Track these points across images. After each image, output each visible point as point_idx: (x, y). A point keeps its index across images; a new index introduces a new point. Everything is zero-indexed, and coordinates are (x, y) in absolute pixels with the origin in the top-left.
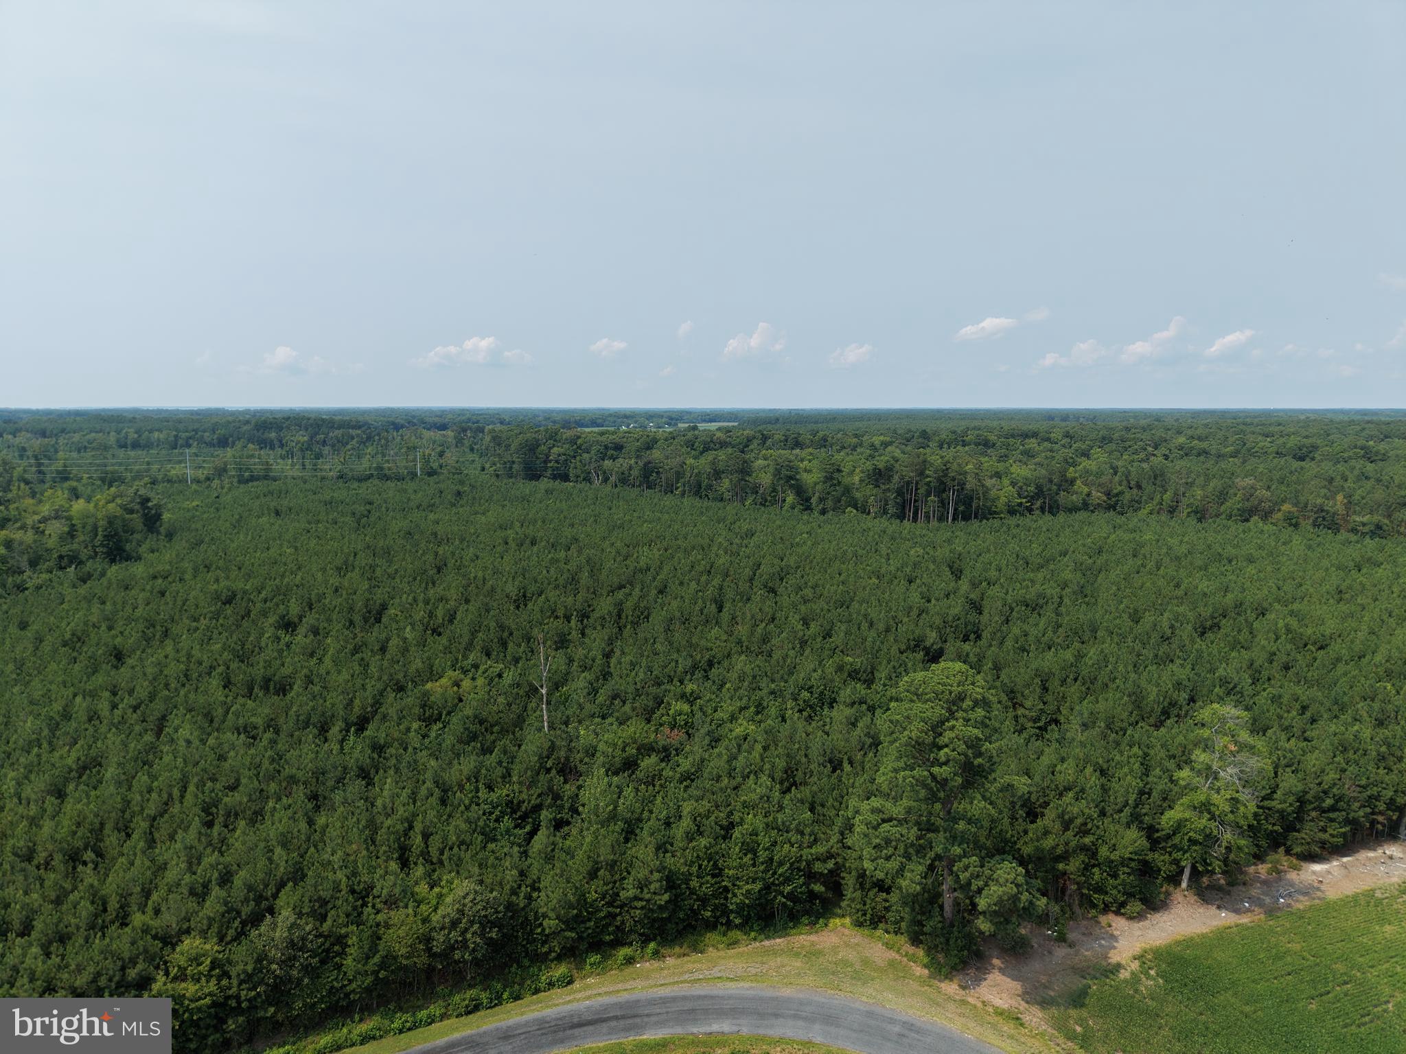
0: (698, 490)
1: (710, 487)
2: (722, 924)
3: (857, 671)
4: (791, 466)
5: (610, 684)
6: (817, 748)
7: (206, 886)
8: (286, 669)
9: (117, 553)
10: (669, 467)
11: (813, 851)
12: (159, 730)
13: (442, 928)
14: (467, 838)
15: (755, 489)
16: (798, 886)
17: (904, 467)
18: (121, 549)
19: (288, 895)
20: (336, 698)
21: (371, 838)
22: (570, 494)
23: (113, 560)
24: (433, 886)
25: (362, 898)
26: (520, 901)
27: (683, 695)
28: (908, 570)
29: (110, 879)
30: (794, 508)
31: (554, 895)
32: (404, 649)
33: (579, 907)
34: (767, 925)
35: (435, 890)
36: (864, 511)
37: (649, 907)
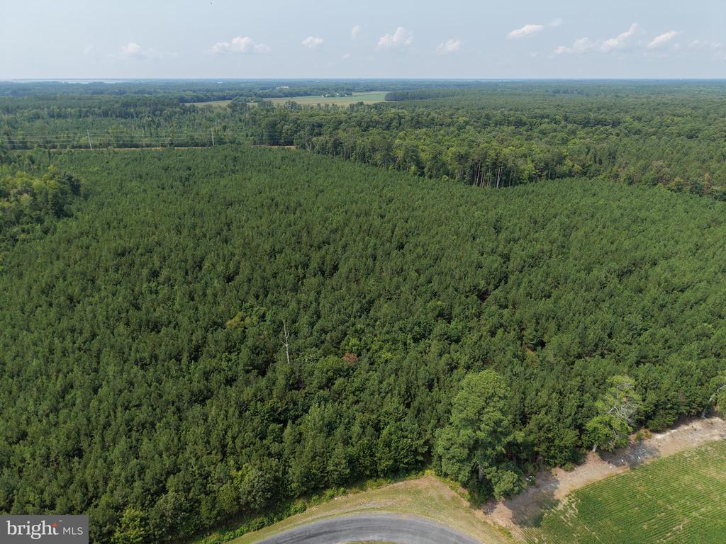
0: (364, 158)
1: (370, 156)
2: (375, 477)
3: (443, 309)
4: (414, 150)
5: (320, 321)
6: (422, 374)
7: (132, 477)
8: (157, 314)
9: (60, 212)
10: (348, 144)
11: (418, 442)
12: (98, 357)
13: (245, 494)
14: (254, 440)
15: (394, 160)
16: (410, 459)
17: (475, 155)
18: (62, 210)
19: (171, 482)
20: (184, 336)
21: (208, 442)
22: (294, 160)
23: (59, 217)
24: (239, 469)
25: (206, 478)
26: (280, 474)
27: (356, 331)
28: (473, 230)
29: (88, 472)
30: (415, 174)
31: (295, 471)
32: (215, 295)
33: (308, 476)
34: (396, 474)
35: (240, 473)
36: (453, 176)
37: (340, 474)
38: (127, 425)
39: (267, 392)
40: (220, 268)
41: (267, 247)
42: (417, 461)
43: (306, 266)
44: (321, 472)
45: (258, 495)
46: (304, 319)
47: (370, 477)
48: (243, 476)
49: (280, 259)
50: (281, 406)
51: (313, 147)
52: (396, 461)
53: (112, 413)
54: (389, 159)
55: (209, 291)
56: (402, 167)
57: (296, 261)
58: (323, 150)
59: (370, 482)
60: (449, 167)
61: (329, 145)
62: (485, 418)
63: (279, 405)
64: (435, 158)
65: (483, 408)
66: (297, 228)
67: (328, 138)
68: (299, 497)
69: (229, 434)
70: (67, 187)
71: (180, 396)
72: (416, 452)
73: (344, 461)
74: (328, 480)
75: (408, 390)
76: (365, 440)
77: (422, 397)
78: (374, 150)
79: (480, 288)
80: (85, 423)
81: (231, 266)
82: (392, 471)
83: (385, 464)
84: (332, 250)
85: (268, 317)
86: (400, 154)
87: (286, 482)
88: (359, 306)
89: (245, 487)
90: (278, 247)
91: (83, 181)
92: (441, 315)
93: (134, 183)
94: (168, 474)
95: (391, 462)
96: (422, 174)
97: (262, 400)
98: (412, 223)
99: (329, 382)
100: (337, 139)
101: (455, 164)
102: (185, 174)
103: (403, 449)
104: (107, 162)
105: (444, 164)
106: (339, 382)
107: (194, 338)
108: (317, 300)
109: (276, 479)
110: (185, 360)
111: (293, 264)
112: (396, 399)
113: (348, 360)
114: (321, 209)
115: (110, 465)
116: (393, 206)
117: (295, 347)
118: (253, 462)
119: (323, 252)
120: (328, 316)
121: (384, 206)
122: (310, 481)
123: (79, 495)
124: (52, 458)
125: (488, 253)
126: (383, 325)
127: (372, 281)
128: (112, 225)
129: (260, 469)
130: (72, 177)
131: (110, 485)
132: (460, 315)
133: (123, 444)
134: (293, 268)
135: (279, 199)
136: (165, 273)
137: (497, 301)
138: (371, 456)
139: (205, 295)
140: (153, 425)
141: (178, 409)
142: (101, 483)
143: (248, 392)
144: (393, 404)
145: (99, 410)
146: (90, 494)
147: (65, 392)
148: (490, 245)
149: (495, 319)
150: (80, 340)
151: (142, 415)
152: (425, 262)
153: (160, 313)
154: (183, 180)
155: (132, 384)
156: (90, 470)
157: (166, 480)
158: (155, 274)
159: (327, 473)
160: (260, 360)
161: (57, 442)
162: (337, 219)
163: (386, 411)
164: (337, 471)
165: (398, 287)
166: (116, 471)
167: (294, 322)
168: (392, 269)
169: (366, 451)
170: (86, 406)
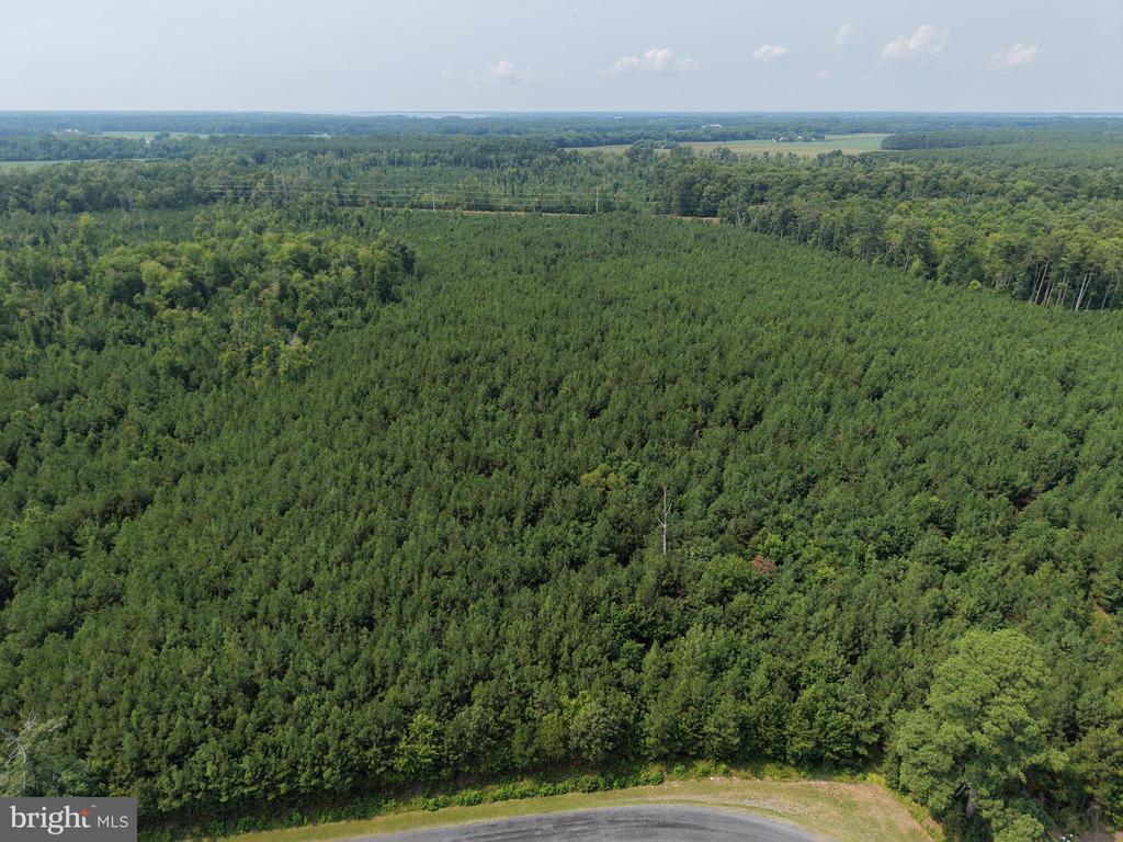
0: (830, 242)
1: (842, 240)
2: (780, 761)
3: (940, 511)
4: (923, 233)
5: (721, 497)
6: (885, 611)
7: (431, 671)
8: (490, 450)
9: (387, 296)
10: (806, 217)
11: (862, 723)
12: (409, 497)
13: (576, 735)
14: (599, 658)
15: (884, 248)
16: (845, 747)
17: (1040, 248)
18: (389, 292)
19: (479, 691)
20: (521, 486)
21: (534, 646)
22: (714, 240)
23: (384, 301)
24: (572, 696)
25: (526, 697)
26: (631, 719)
27: (779, 523)
28: (1016, 381)
29: (377, 651)
30: (918, 274)
31: (655, 721)
32: (570, 434)
33: (672, 733)
34: (815, 766)
35: (574, 702)
36: (989, 282)
37: (724, 742)
38: (433, 597)
39: (627, 590)
40: (583, 396)
41: (654, 371)
42: (856, 754)
43: (709, 407)
44: (696, 731)
45: (595, 742)
46: (696, 491)
47: (773, 759)
48: (577, 707)
49: (672, 392)
50: (646, 616)
51: (748, 221)
52: (819, 745)
53: (416, 578)
54: (875, 245)
55: (563, 427)
56: (896, 261)
57: (695, 398)
58: (764, 226)
59: (770, 768)
60: (986, 267)
61: (775, 219)
62: (994, 711)
63: (643, 613)
64: (960, 249)
65: (993, 695)
66: (705, 346)
67: (773, 208)
68: (655, 761)
69: (566, 640)
70: (398, 261)
71: (505, 571)
72: (856, 740)
73: (732, 724)
74: (704, 746)
75: (855, 635)
76: (772, 699)
77: (879, 651)
78: (850, 230)
79: (1017, 484)
80: (382, 584)
81: (599, 393)
82: (810, 760)
83: (798, 745)
84: (755, 386)
85: (642, 478)
86: (896, 239)
87: (638, 732)
88: (790, 483)
89: (578, 725)
90: (670, 373)
91: (419, 254)
92: (934, 520)
93: (483, 262)
94: (477, 678)
95: (810, 745)
96: (933, 275)
97: (619, 601)
98: (902, 357)
99: (725, 596)
100: (790, 210)
101: (998, 262)
102: (551, 253)
103: (834, 728)
104: (452, 230)
105: (976, 261)
106: (741, 598)
107: (534, 491)
108: (720, 464)
109: (624, 725)
110: (518, 521)
111: (690, 402)
112: (833, 646)
113: (759, 567)
114: (747, 319)
115: (405, 648)
116: (872, 325)
117: (677, 530)
118: (594, 691)
119: (739, 389)
120: (735, 491)
121: (856, 323)
122: (675, 741)
123: (362, 679)
124: (338, 623)
125: (1040, 424)
126: (827, 521)
127: (817, 446)
128: (448, 318)
129: (604, 704)
130: (405, 248)
131: (401, 675)
132: (971, 526)
133: (424, 623)
134: (689, 409)
135: (682, 300)
136: (507, 394)
137: (1046, 511)
138: (778, 726)
139: (557, 431)
140: (465, 605)
141: (501, 589)
142: (390, 670)
143: (600, 586)
144: (826, 652)
145: (401, 569)
146: (376, 682)
147: (363, 537)
148: (1047, 411)
149: (1039, 544)
150: (390, 471)
151: (453, 588)
152: (916, 426)
153: (495, 448)
154: (549, 261)
155: (445, 541)
156: (380, 650)
157: (472, 686)
158: (494, 393)
159: (704, 735)
160: (622, 540)
161: (346, 603)
162: (771, 338)
163: (813, 661)
164: (719, 735)
165: (862, 461)
166: (412, 657)
167: (681, 492)
168: (855, 430)
169: (771, 717)
170: (386, 561)
